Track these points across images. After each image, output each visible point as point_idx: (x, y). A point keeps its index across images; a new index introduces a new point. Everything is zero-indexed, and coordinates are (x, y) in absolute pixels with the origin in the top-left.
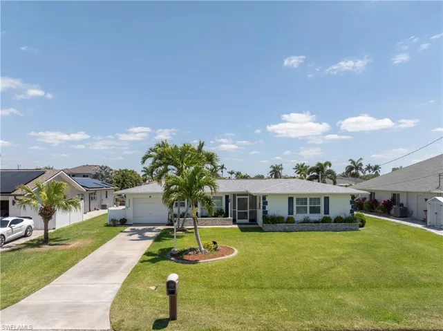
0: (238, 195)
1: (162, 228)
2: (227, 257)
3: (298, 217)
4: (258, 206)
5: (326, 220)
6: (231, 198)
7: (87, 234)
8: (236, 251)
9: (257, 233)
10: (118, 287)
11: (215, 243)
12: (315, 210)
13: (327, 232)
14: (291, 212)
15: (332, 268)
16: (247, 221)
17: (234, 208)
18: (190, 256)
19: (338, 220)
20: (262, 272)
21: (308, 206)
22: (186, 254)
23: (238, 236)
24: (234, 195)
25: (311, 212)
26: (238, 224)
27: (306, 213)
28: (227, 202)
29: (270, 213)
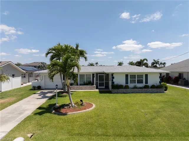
0: (99, 73)
2: (87, 110)
3: (131, 85)
4: (109, 80)
5: (146, 87)
6: (95, 75)
7: (16, 95)
8: (94, 106)
9: (108, 94)
11: (81, 101)
12: (140, 82)
13: (147, 94)
14: (127, 82)
16: (104, 87)
17: (97, 80)
18: (65, 110)
19: (153, 87)
21: (136, 79)
22: (63, 108)
23: (97, 96)
24: (97, 74)
25: (138, 83)
26: (99, 89)
27: (135, 83)
28: (93, 77)
29: (115, 83)
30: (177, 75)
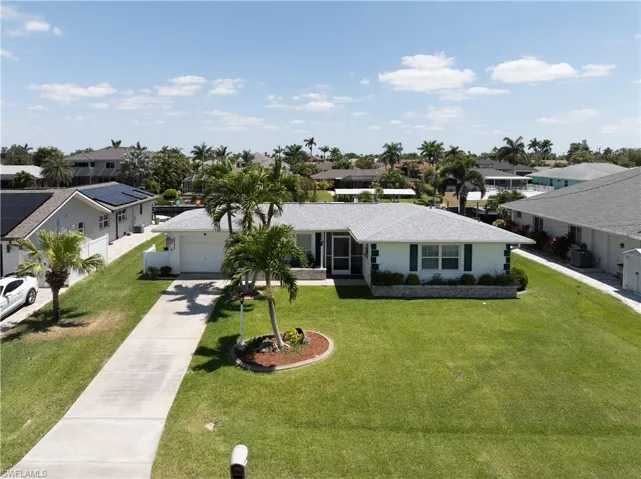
0: (336, 233)
1: (221, 284)
2: (318, 358)
3: (425, 274)
4: (364, 251)
5: (466, 280)
6: (323, 239)
7: (114, 299)
8: (331, 343)
9: (363, 302)
10: (160, 426)
11: (300, 331)
12: (451, 264)
13: (468, 302)
14: (413, 267)
15: (474, 387)
16: (348, 272)
17: (329, 252)
18: (265, 357)
19: (486, 280)
20: (370, 394)
21: (440, 258)
22: (258, 352)
23: (334, 308)
24: (329, 234)
25: (443, 268)
26: (334, 277)
27: (437, 268)
28: (318, 244)
29: (382, 269)
30: (564, 232)
